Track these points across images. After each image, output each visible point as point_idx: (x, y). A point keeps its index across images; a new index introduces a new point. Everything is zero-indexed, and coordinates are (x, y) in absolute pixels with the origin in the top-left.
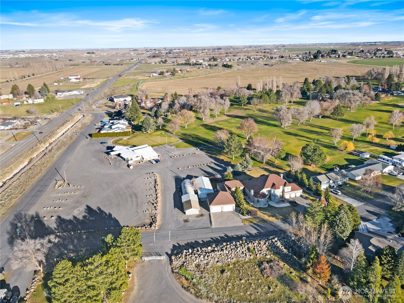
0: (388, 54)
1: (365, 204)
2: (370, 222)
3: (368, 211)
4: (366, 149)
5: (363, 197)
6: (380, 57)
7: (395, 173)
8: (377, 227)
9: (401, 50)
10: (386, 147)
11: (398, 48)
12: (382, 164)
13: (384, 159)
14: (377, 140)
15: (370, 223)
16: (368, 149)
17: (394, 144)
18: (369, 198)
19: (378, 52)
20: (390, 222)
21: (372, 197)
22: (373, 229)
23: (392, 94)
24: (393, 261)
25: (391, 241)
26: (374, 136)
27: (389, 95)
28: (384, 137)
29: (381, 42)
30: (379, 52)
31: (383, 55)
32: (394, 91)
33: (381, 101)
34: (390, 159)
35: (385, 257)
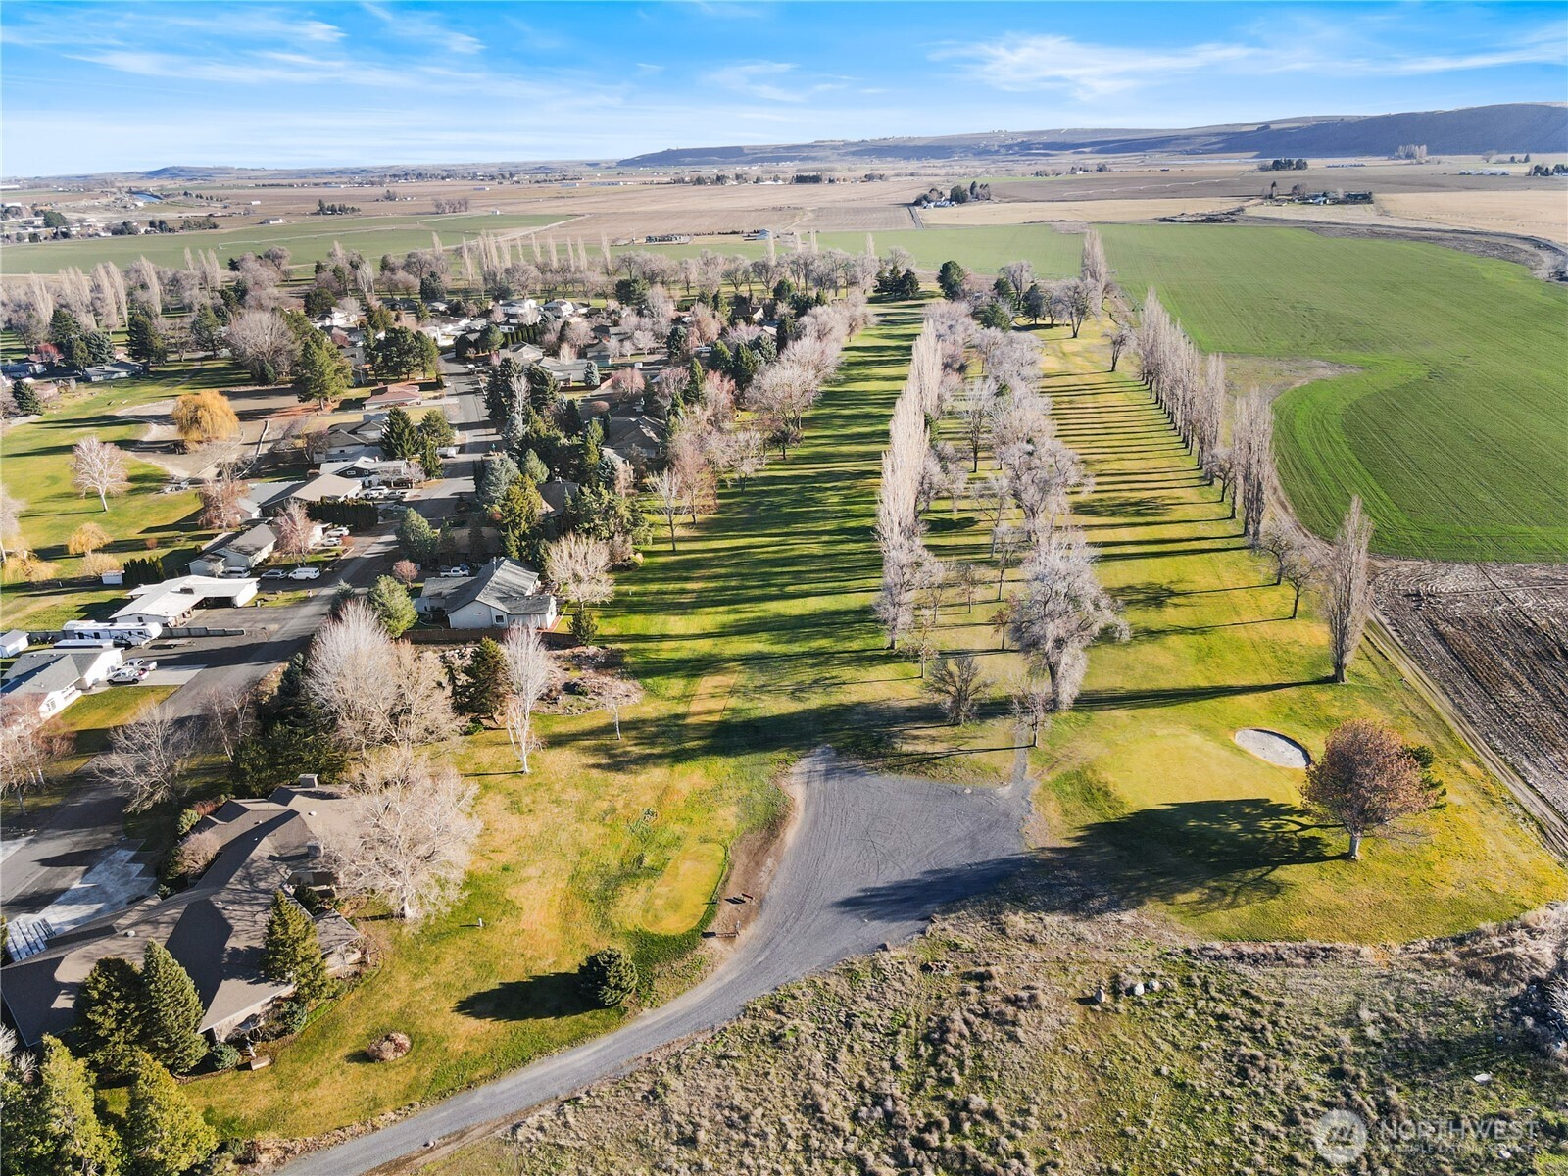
0: (48, 225)
1: (31, 841)
2: (61, 898)
3: (45, 862)
4: (11, 618)
5: (21, 816)
6: (19, 238)
7: (130, 672)
8: (91, 902)
9: (94, 207)
10: (91, 584)
11: (84, 203)
12: (75, 656)
13: (81, 636)
14: (46, 571)
15: (60, 903)
16: (19, 615)
17: (111, 566)
18: (45, 808)
19: (7, 218)
20: (134, 860)
21: (56, 800)
22: (75, 922)
23: (86, 380)
24: (133, 1006)
25: (132, 933)
26: (29, 557)
27: (73, 384)
28: (71, 550)
29: (17, 181)
30: (12, 220)
31: (31, 230)
32: (90, 365)
33: (47, 412)
34: (101, 626)
35: (100, 1009)
